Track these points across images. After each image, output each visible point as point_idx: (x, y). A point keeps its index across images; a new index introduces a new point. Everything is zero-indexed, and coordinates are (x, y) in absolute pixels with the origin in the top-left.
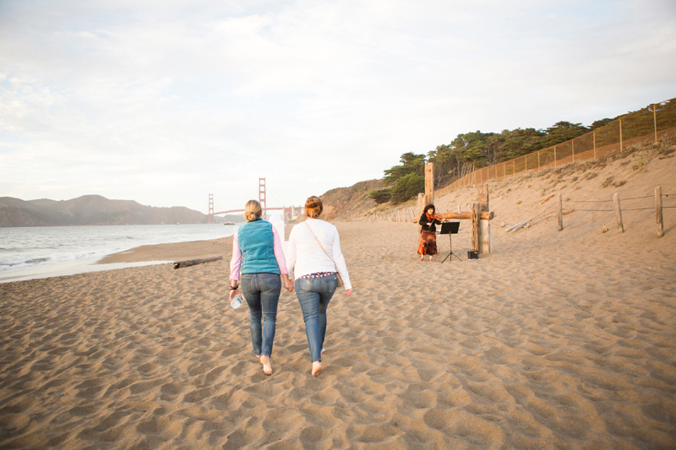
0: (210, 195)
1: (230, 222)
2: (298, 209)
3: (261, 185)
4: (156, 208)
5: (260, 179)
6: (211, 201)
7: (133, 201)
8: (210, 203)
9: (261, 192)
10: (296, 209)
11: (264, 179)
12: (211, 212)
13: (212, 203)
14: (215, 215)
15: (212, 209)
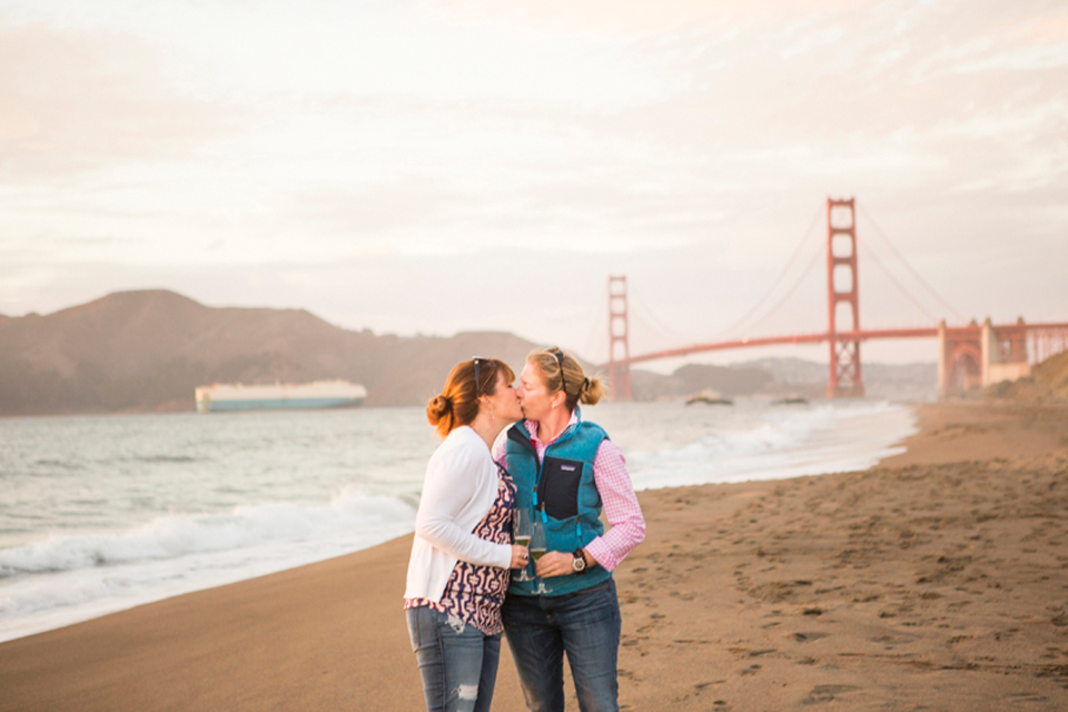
0: (612, 279)
1: (710, 394)
2: (1013, 336)
3: (833, 231)
4: (391, 339)
5: (832, 204)
6: (618, 306)
7: (303, 315)
8: (613, 316)
9: (834, 261)
10: (1000, 333)
11: (851, 204)
12: (619, 353)
13: (624, 316)
14: (635, 367)
15: (624, 339)
